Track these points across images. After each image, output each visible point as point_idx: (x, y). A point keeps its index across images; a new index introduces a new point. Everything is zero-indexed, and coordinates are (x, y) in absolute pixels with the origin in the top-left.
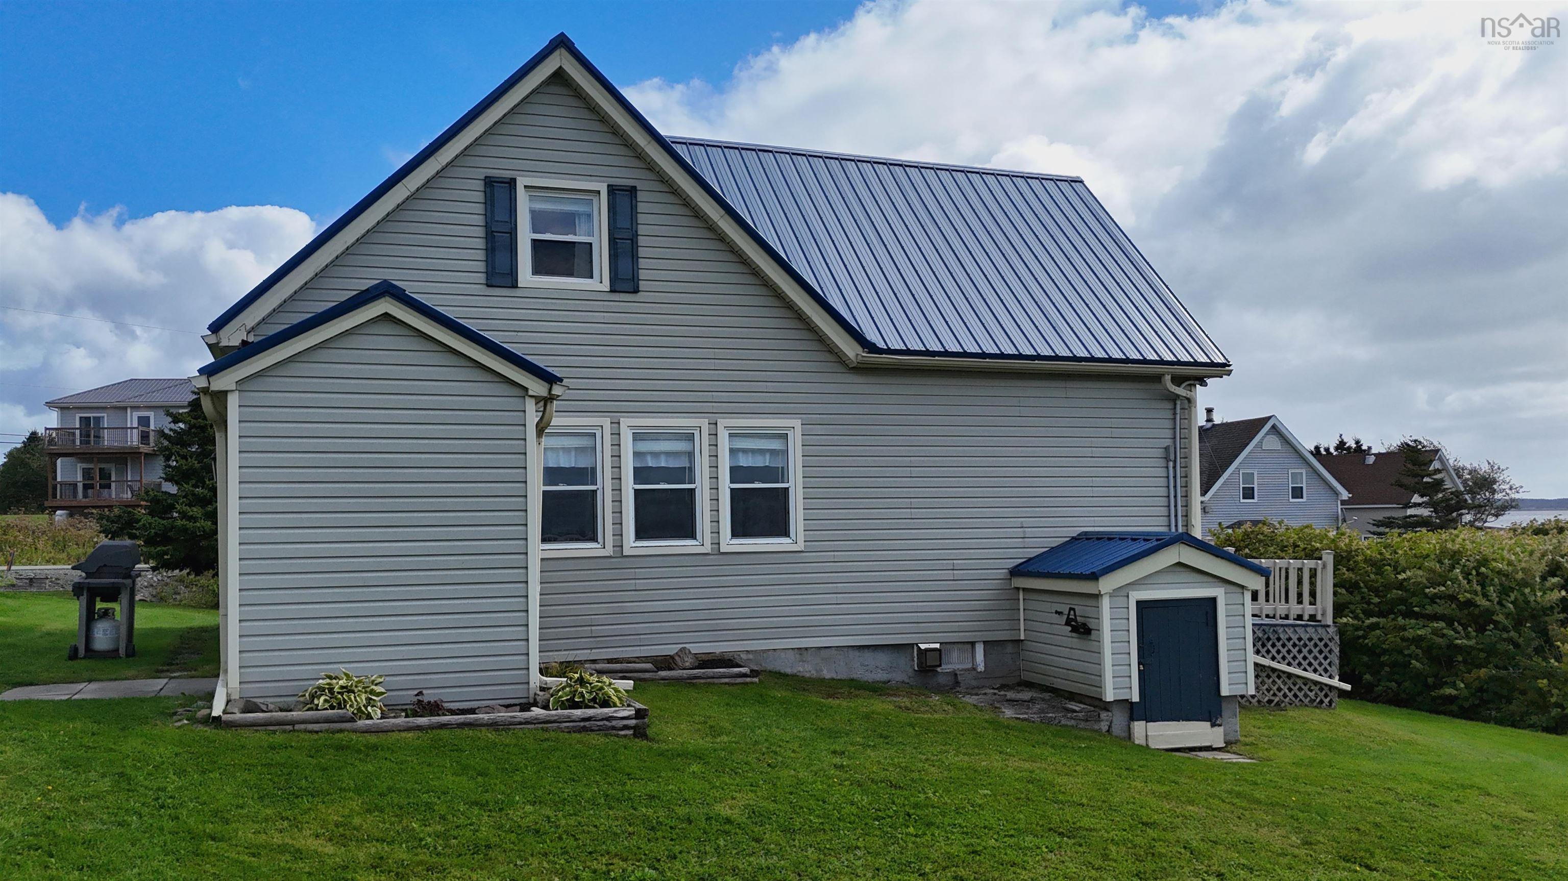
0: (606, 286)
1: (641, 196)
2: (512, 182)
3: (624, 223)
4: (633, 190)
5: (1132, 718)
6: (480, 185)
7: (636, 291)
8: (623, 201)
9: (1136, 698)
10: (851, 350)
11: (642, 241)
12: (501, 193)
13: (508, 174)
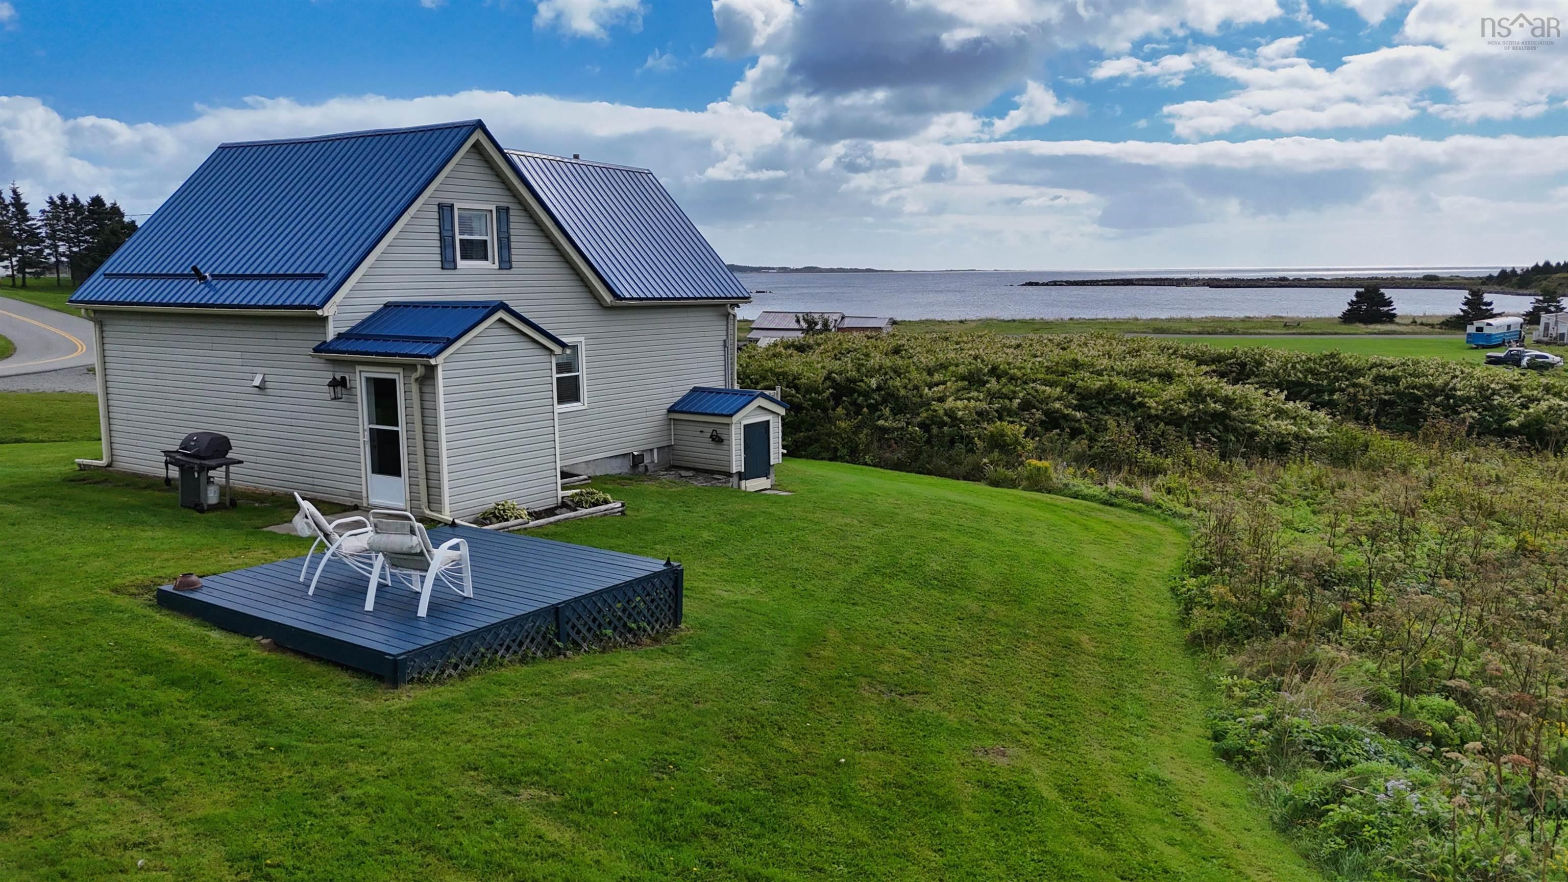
0: (496, 266)
1: (511, 213)
2: (452, 206)
3: (504, 229)
4: (508, 209)
5: (740, 479)
6: (436, 208)
7: (511, 268)
8: (503, 216)
9: (743, 470)
10: (608, 298)
11: (513, 238)
12: (447, 213)
13: (449, 201)
